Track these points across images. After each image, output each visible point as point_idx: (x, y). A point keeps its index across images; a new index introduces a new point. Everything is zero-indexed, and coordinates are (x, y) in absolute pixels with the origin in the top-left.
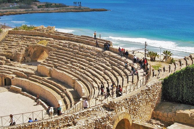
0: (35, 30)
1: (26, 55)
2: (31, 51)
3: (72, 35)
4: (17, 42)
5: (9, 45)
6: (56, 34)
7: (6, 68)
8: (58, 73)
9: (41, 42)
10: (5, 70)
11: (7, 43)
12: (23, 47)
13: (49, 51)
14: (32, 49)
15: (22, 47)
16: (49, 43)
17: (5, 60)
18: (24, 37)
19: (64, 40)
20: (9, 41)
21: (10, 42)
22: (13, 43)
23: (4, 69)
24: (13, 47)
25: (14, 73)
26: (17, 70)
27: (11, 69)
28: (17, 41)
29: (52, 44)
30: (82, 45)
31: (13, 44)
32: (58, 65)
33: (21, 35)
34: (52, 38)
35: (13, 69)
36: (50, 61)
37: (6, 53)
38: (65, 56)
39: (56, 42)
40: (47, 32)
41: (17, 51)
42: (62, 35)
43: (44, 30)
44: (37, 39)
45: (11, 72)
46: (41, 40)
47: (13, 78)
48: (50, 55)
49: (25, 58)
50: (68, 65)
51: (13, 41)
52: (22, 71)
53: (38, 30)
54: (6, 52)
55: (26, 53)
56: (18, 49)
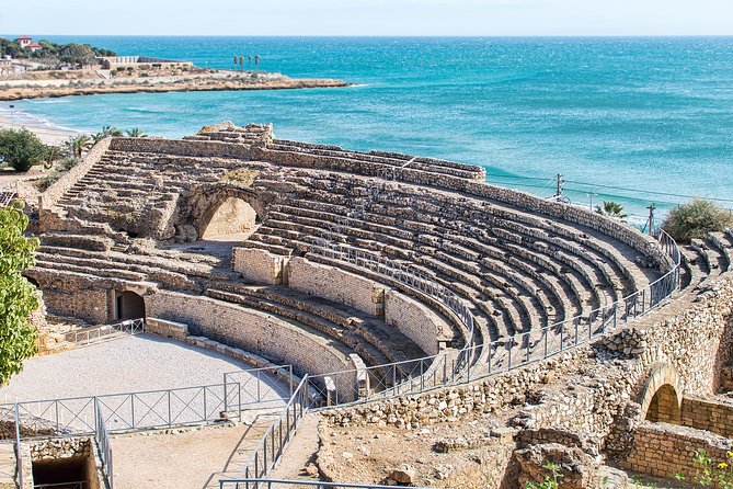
0: (204, 134)
1: (181, 219)
2: (197, 203)
3: (339, 149)
4: (143, 175)
5: (118, 186)
6: (282, 149)
7: (119, 260)
8: (316, 270)
9: (232, 174)
10: (119, 268)
11: (111, 178)
12: (169, 193)
13: (266, 203)
14: (202, 199)
15: (165, 191)
16: (263, 177)
17: (113, 237)
18: (170, 161)
19: (313, 166)
20: (118, 171)
21: (119, 176)
22: (133, 180)
23: (111, 263)
24: (134, 191)
25: (152, 277)
26: (158, 266)
27: (138, 263)
28: (144, 171)
29: (274, 182)
30: (379, 181)
31: (132, 183)
32: (308, 248)
33: (157, 152)
34: (269, 160)
35: (143, 264)
36: (274, 234)
37: (111, 213)
38: (324, 218)
39: (284, 174)
40: (250, 143)
41: (151, 206)
42: (301, 152)
43: (237, 136)
44: (215, 165)
45: (140, 275)
46: (230, 168)
47: (150, 292)
48: (270, 214)
49: (179, 227)
50: (341, 245)
51: (130, 172)
52: (180, 271)
53: (213, 137)
54: (113, 208)
55: (181, 213)
56: (154, 198)
